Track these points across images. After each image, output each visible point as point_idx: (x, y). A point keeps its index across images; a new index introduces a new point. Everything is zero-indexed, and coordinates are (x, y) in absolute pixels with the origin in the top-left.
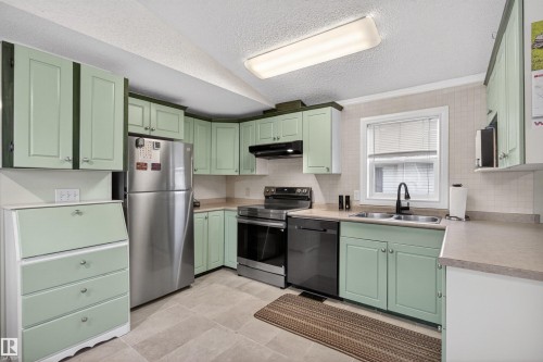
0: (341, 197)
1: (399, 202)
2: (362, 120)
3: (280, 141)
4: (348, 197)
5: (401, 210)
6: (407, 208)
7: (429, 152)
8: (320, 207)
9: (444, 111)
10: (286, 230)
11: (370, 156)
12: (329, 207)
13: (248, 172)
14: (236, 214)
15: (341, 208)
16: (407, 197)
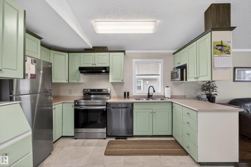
0: (125, 93)
1: (149, 93)
2: (134, 60)
3: (96, 66)
4: (128, 93)
5: (149, 96)
6: (152, 96)
7: (157, 75)
8: (114, 98)
9: (162, 61)
10: (106, 109)
11: (137, 75)
12: (119, 97)
13: (76, 81)
14: (73, 104)
15: (125, 97)
16: (154, 91)
